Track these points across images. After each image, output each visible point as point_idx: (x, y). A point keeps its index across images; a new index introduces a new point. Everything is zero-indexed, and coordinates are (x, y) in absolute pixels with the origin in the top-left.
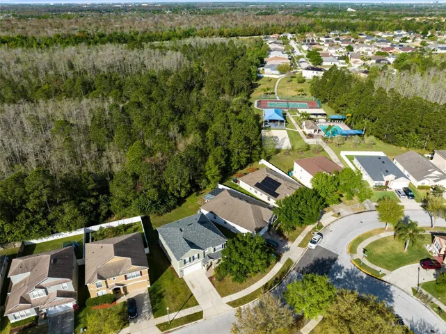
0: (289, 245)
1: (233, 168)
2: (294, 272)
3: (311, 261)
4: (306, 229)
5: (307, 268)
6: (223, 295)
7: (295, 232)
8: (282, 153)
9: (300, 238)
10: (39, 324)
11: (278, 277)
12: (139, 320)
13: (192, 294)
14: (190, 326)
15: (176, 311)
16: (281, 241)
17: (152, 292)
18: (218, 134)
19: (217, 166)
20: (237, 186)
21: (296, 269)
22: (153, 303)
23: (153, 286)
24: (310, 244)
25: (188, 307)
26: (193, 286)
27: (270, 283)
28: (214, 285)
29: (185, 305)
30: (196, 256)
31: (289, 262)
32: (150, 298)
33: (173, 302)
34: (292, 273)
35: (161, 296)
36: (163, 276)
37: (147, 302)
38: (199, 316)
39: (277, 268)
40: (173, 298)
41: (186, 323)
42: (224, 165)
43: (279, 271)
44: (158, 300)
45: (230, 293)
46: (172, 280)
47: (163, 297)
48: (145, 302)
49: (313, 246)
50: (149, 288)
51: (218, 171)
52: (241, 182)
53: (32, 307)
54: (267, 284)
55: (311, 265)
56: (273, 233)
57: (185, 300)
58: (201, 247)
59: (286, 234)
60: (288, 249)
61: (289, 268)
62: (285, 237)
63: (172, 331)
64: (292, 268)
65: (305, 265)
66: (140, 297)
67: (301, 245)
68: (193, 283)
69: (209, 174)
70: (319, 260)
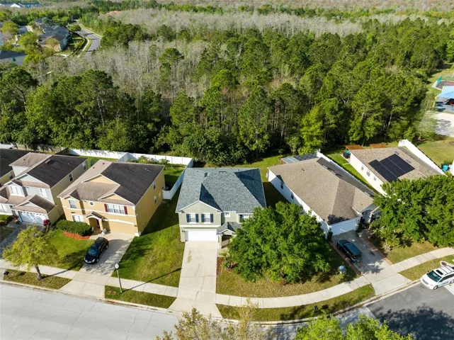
0: (384, 264)
1: (351, 138)
2: (368, 311)
3: (413, 307)
4: (432, 252)
5: (399, 315)
6: (220, 290)
7: (407, 250)
8: (447, 141)
9: (411, 263)
10: (8, 226)
11: (331, 305)
12: (93, 270)
13: (180, 269)
14: (145, 310)
15: (143, 280)
16: (372, 253)
17: (136, 242)
18: (341, 85)
19: (320, 123)
20: (346, 162)
21: (373, 308)
22: (125, 257)
23: (143, 237)
24: (426, 277)
25: (162, 283)
26: (189, 259)
27: (308, 308)
28: (218, 270)
29: (159, 279)
30: (208, 216)
31: (368, 291)
32: (127, 251)
33: (150, 268)
34: (361, 311)
35: (141, 253)
36: (164, 231)
37: (120, 253)
38: (165, 302)
39: (339, 290)
40: (154, 262)
41: (141, 303)
42: (333, 126)
43: (339, 297)
44: (134, 256)
45: (232, 293)
46: (171, 240)
47: (143, 255)
48: (118, 252)
49: (432, 284)
50: (136, 237)
51: (318, 131)
52: (352, 156)
53: (6, 203)
54: (303, 307)
55: (410, 315)
56: (365, 236)
57: (165, 272)
58: (221, 206)
59: (386, 246)
60: (376, 270)
61: (360, 299)
62: (382, 250)
63: (118, 304)
64: (366, 302)
65: (396, 308)
66: (118, 243)
67: (407, 273)
68: (192, 254)
69: (305, 132)
70: (431, 311)
